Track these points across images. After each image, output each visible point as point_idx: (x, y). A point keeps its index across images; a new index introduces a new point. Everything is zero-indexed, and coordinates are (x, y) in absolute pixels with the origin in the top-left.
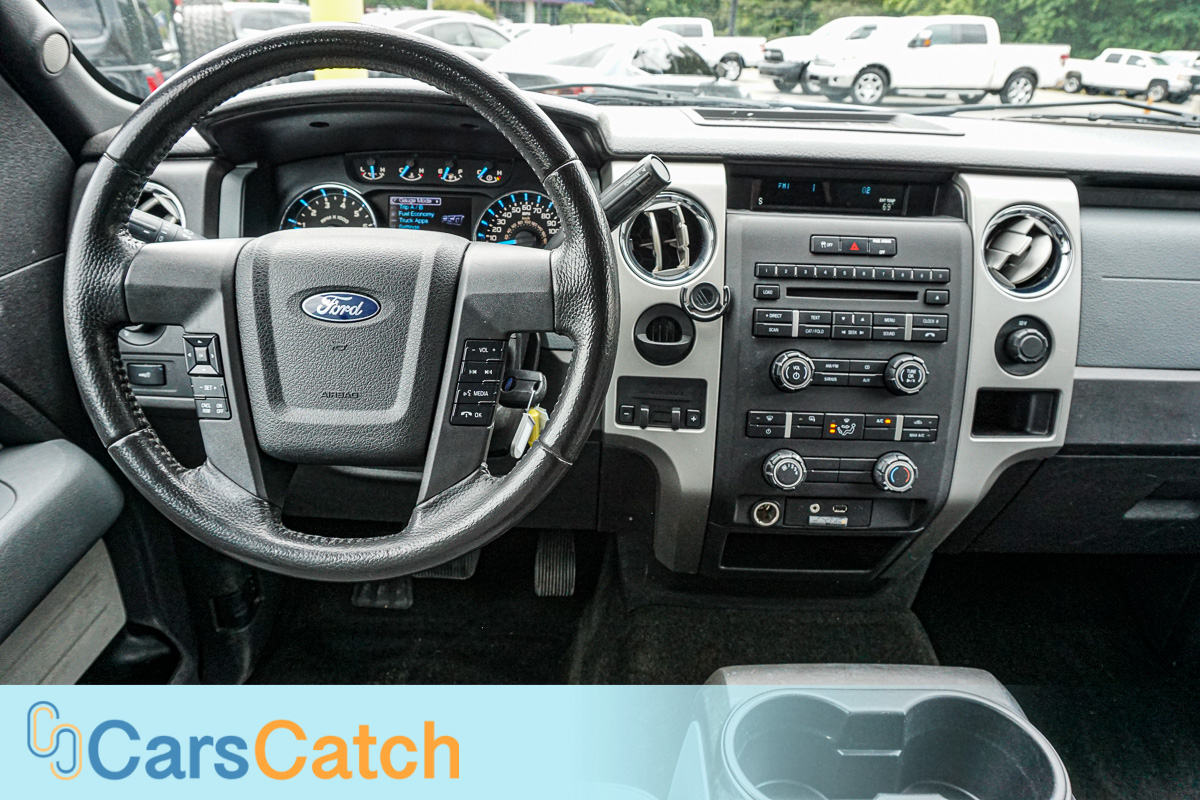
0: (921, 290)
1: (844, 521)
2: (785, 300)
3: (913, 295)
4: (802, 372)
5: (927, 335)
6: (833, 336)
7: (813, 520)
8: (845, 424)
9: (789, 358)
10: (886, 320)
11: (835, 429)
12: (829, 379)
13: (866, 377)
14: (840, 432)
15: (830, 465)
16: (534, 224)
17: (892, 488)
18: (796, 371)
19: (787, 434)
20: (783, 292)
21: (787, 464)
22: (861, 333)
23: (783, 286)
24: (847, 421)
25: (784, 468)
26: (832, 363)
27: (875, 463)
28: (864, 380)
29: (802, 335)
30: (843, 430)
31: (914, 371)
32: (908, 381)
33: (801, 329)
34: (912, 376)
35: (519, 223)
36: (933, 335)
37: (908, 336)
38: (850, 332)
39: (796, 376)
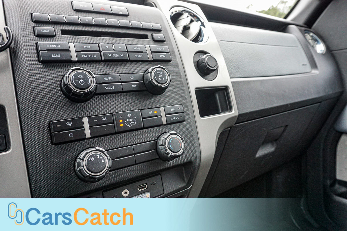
0: (149, 34)
1: (148, 196)
2: (62, 38)
3: (146, 37)
4: (85, 79)
5: (161, 56)
6: (103, 59)
8: (129, 118)
9: (73, 70)
10: (135, 48)
11: (123, 123)
12: (108, 88)
13: (134, 84)
14: (127, 125)
15: (127, 152)
17: (173, 154)
18: (80, 79)
19: (88, 134)
20: (58, 32)
21: (93, 156)
22: (121, 55)
23: (58, 29)
24: (129, 116)
25: (92, 159)
26: (107, 77)
27: (157, 142)
28: (133, 86)
29: (81, 59)
30: (129, 123)
31: (161, 73)
32: (160, 79)
33: (78, 55)
34: (161, 76)
36: (164, 56)
37: (151, 58)
38: (114, 55)
39: (82, 82)
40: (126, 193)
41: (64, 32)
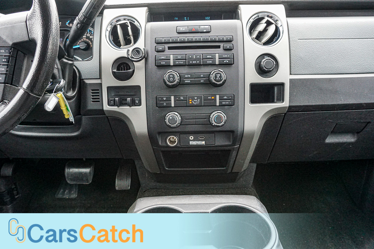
0: (222, 45)
1: (204, 143)
2: (168, 52)
3: (219, 47)
4: (174, 77)
5: (225, 61)
6: (187, 64)
7: (191, 143)
8: (195, 99)
9: (168, 72)
10: (208, 57)
11: (192, 102)
12: (187, 81)
13: (202, 80)
14: (194, 103)
15: (191, 118)
16: (87, 40)
17: (216, 124)
18: (171, 77)
19: (173, 105)
20: (167, 48)
21: (172, 116)
22: (198, 62)
23: (167, 46)
24: (196, 98)
25: (171, 118)
26: (187, 75)
27: (210, 115)
28: (201, 81)
29: (175, 64)
30: (195, 102)
31: (219, 75)
32: (217, 79)
33: (174, 62)
34: (218, 77)
35: (82, 40)
36: (227, 61)
37: (217, 63)
38: (193, 62)
39: (171, 79)
40: (191, 138)
41: (170, 48)
